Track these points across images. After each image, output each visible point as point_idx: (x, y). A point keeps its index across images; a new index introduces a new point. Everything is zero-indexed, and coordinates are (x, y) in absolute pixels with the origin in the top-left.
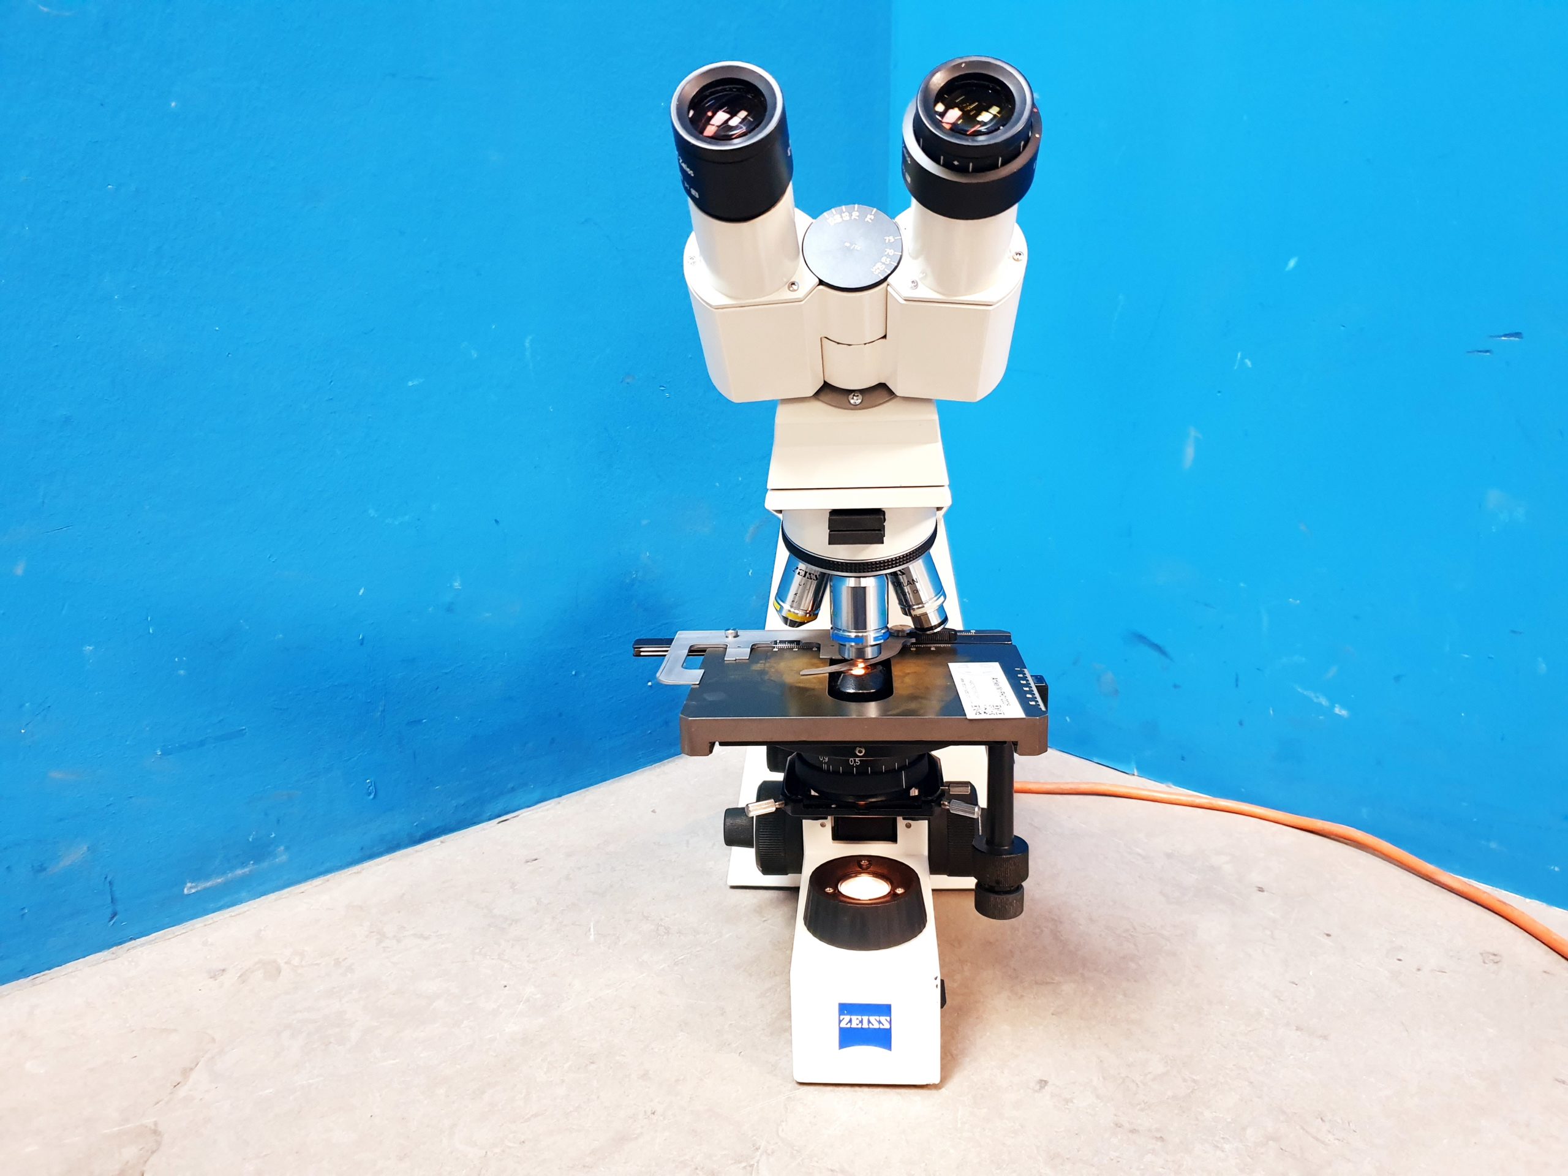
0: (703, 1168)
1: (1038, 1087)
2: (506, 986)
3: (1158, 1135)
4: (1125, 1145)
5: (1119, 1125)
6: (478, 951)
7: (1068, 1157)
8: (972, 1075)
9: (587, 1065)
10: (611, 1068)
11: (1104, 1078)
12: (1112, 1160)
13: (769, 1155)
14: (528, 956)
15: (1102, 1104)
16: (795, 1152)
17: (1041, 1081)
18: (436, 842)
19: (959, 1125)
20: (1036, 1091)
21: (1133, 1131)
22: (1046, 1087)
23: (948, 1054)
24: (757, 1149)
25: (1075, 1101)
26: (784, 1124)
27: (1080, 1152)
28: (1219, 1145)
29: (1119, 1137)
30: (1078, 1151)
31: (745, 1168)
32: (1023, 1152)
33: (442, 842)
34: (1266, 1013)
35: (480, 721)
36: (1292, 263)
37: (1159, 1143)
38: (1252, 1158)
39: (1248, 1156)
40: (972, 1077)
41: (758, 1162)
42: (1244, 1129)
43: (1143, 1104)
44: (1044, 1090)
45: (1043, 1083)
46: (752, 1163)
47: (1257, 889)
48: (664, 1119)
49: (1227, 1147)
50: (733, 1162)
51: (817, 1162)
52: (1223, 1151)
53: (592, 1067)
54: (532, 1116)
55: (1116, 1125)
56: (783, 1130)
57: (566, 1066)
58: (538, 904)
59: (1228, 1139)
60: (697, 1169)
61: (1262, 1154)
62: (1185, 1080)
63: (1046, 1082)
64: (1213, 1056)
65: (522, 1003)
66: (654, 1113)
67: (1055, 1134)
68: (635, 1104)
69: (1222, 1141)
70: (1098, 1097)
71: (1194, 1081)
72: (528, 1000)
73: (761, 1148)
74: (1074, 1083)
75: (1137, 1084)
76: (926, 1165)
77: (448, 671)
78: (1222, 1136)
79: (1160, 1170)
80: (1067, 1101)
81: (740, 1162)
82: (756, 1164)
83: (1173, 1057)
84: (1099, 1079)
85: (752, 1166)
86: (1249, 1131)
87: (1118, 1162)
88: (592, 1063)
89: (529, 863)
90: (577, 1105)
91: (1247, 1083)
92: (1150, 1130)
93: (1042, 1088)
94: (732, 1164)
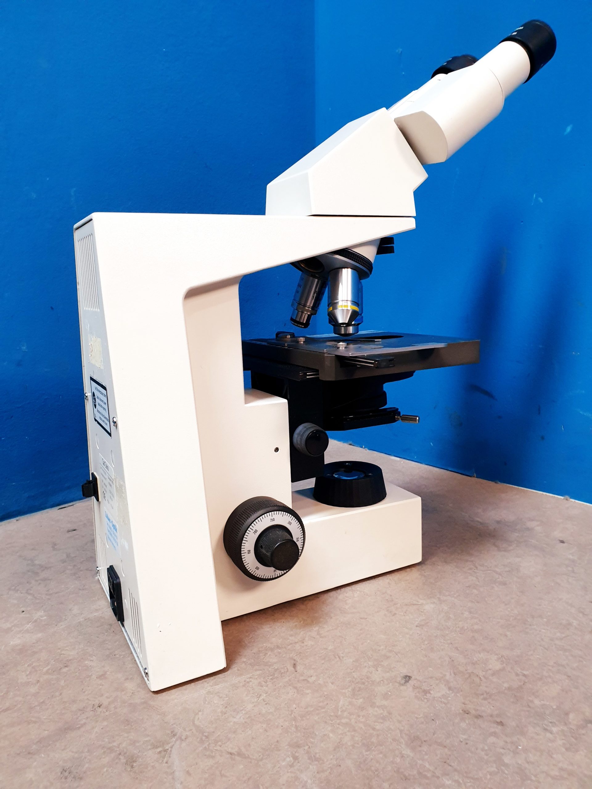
0: (125, 753)
1: (403, 681)
2: (23, 612)
3: (498, 720)
4: (472, 729)
5: (467, 712)
6: (13, 588)
7: (425, 739)
8: (354, 672)
9: (61, 668)
10: (79, 670)
11: (455, 674)
12: (461, 742)
13: (183, 740)
14: (48, 591)
15: (453, 695)
16: (204, 738)
17: (406, 676)
18: (14, 520)
19: (339, 713)
20: (402, 685)
21: (479, 717)
22: (410, 681)
23: (337, 657)
24: (174, 735)
25: (432, 692)
26: (200, 713)
27: (435, 735)
28: (549, 728)
29: (467, 722)
30: (434, 735)
31: (160, 752)
32: (389, 735)
33: (17, 520)
34: (575, 624)
35: (44, 441)
36: (569, 129)
37: (500, 727)
38: (576, 739)
39: (572, 737)
40: (353, 674)
41: (172, 747)
42: (567, 714)
43: (485, 694)
44: (408, 684)
45: (407, 678)
46: (167, 748)
47: (559, 541)
48: (107, 711)
49: (555, 729)
50: (152, 747)
51: (221, 746)
52: (551, 733)
53: (65, 670)
54: (3, 710)
55: (465, 711)
56: (198, 719)
57: (45, 670)
58: (67, 557)
59: (554, 723)
60: (120, 754)
61: (584, 734)
62: (517, 675)
63: (410, 677)
64: (538, 656)
65: (30, 623)
66: (100, 707)
67: (416, 719)
68: (87, 699)
69: (550, 725)
70: (450, 689)
71: (524, 675)
72: (36, 621)
73: (177, 736)
74: (431, 678)
75: (480, 678)
76: (309, 747)
77: (20, 406)
78: (550, 721)
79: (502, 750)
80: (426, 692)
81: (157, 747)
82: (170, 749)
83: (507, 657)
84: (451, 674)
85: (165, 751)
86: (571, 716)
87: (467, 744)
88: (66, 666)
89: (70, 532)
90: (42, 701)
91: (566, 677)
92: (491, 716)
93: (406, 682)
94: (150, 749)
